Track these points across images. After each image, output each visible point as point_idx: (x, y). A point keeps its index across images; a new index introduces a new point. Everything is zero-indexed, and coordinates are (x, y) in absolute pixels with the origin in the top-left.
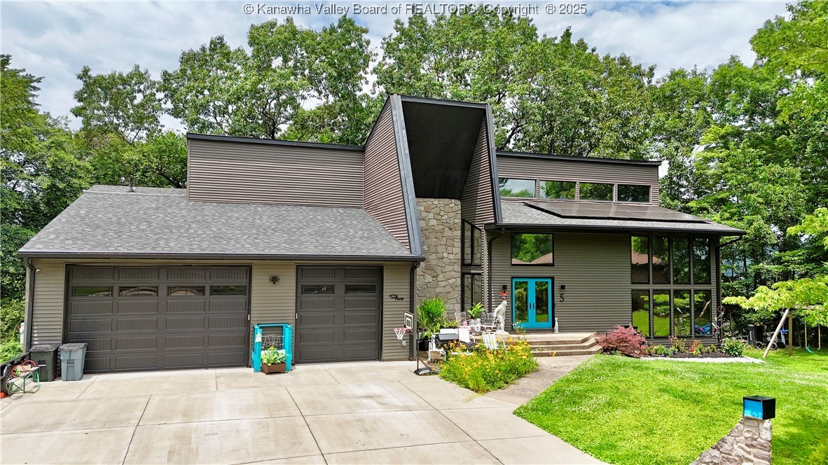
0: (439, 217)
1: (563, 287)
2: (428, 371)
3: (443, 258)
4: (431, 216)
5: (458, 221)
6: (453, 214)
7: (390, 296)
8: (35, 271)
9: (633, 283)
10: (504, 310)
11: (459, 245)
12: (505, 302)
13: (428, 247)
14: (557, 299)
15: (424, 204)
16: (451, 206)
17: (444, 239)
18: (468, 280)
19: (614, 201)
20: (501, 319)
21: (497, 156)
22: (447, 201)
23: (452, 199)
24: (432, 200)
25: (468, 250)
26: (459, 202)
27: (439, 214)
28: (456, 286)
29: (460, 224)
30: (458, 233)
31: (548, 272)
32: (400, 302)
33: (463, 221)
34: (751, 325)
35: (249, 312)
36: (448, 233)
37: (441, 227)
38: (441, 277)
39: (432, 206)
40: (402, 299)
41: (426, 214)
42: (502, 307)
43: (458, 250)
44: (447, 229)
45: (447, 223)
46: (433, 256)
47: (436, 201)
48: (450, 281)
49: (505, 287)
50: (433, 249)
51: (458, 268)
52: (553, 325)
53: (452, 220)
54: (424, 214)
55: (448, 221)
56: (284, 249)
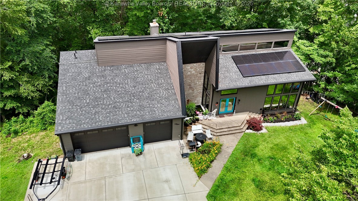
0: (196, 70)
1: (239, 100)
3: (196, 84)
4: (193, 70)
5: (203, 70)
6: (202, 68)
7: (175, 124)
10: (216, 112)
11: (203, 79)
12: (216, 109)
13: (191, 81)
15: (190, 66)
16: (201, 65)
17: (198, 77)
22: (199, 64)
23: (202, 62)
24: (193, 64)
25: (206, 80)
26: (204, 63)
27: (196, 69)
28: (201, 92)
29: (204, 72)
30: (203, 75)
31: (235, 95)
36: (199, 75)
37: (196, 73)
38: (195, 90)
39: (193, 66)
41: (191, 69)
43: (202, 81)
46: (193, 84)
47: (195, 64)
48: (199, 91)
49: (217, 103)
50: (193, 81)
51: (202, 86)
52: (234, 112)
53: (201, 70)
54: (190, 70)
55: (199, 71)
56: (138, 117)
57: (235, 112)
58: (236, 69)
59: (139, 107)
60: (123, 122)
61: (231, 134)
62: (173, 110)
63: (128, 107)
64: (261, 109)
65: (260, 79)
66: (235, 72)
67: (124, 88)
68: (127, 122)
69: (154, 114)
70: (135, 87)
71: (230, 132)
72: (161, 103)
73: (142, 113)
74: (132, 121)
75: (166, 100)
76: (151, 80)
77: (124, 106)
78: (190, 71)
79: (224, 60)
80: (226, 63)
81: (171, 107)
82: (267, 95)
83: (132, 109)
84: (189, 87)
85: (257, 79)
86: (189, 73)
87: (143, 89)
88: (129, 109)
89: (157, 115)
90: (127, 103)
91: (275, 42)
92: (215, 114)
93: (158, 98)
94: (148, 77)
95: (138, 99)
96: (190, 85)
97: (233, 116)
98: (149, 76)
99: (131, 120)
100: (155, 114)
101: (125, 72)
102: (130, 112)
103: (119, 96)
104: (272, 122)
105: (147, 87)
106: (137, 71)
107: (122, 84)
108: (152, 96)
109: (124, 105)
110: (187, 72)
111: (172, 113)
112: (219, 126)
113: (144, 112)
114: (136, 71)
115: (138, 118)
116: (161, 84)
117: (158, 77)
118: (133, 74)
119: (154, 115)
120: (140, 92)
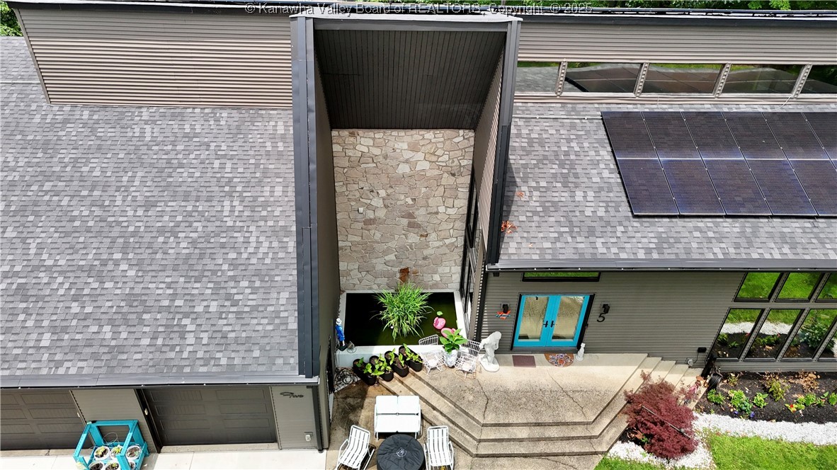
0: (434, 159)
1: (606, 309)
3: (437, 213)
4: (420, 156)
5: (467, 162)
6: (459, 153)
11: (467, 195)
13: (414, 200)
15: (408, 139)
16: (457, 140)
17: (442, 188)
22: (448, 132)
23: (459, 129)
24: (422, 132)
26: (471, 134)
27: (433, 154)
30: (466, 180)
31: (591, 288)
35: (76, 409)
36: (447, 180)
37: (437, 172)
38: (433, 236)
39: (422, 143)
41: (412, 154)
43: (463, 203)
44: (446, 175)
46: (422, 211)
47: (429, 134)
48: (447, 241)
49: (505, 309)
50: (421, 202)
51: (461, 225)
52: (579, 347)
53: (456, 162)
54: (407, 155)
55: (449, 163)
56: (96, 357)
57: (582, 350)
58: (606, 174)
59: (123, 304)
60: (19, 373)
61: (540, 455)
62: (266, 340)
63: (75, 299)
64: (701, 350)
65: (711, 234)
66: (601, 189)
67: (102, 206)
68: (36, 372)
69: (172, 348)
70: (149, 205)
71: (541, 448)
72: (229, 297)
73: (124, 335)
74: (61, 371)
75: (257, 284)
76: (230, 180)
77: (61, 292)
78: (407, 161)
79: (563, 126)
80: (569, 141)
81: (266, 321)
82: (736, 300)
83: (88, 310)
84: (405, 221)
85: (697, 234)
86: (404, 169)
87: (179, 218)
88: (75, 308)
89: (185, 355)
90: (84, 277)
91: (814, 67)
92: (490, 351)
93: (225, 267)
94: (222, 166)
95: (139, 264)
96: (410, 216)
97: (571, 363)
98: (229, 165)
99: (59, 364)
100: (178, 349)
101: (142, 135)
102: (74, 322)
103: (64, 240)
104: (740, 413)
105: (201, 214)
106: (190, 139)
107: (105, 187)
108: (202, 256)
109: (66, 285)
110: (394, 163)
111: (256, 353)
112: (496, 410)
113: (133, 329)
114: (186, 136)
115: (91, 362)
116: (265, 205)
117: (265, 172)
118: (170, 147)
119: (172, 355)
120: (161, 231)
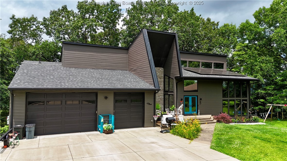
1: (201, 99)
2: (166, 131)
5: (163, 75)
6: (161, 73)
7: (147, 103)
8: (14, 95)
9: (223, 97)
10: (182, 107)
11: (163, 84)
12: (182, 105)
14: (199, 103)
16: (160, 70)
18: (167, 97)
19: (212, 69)
20: (181, 111)
21: (180, 53)
22: (159, 68)
23: (161, 67)
26: (163, 69)
28: (162, 99)
29: (163, 76)
30: (163, 80)
31: (195, 93)
32: (150, 106)
33: (165, 75)
34: (256, 111)
35: (97, 110)
40: (151, 104)
42: (181, 106)
43: (163, 86)
44: (159, 78)
45: (159, 76)
48: (160, 97)
49: (182, 99)
51: (163, 92)
52: (198, 113)
55: (159, 75)
56: (110, 86)
74: (104, 87)
76: (116, 75)
87: (110, 77)
91: (214, 63)
94: (113, 74)
95: (107, 80)
97: (198, 115)
99: (102, 87)
102: (100, 84)
104: (235, 122)
107: (89, 74)
